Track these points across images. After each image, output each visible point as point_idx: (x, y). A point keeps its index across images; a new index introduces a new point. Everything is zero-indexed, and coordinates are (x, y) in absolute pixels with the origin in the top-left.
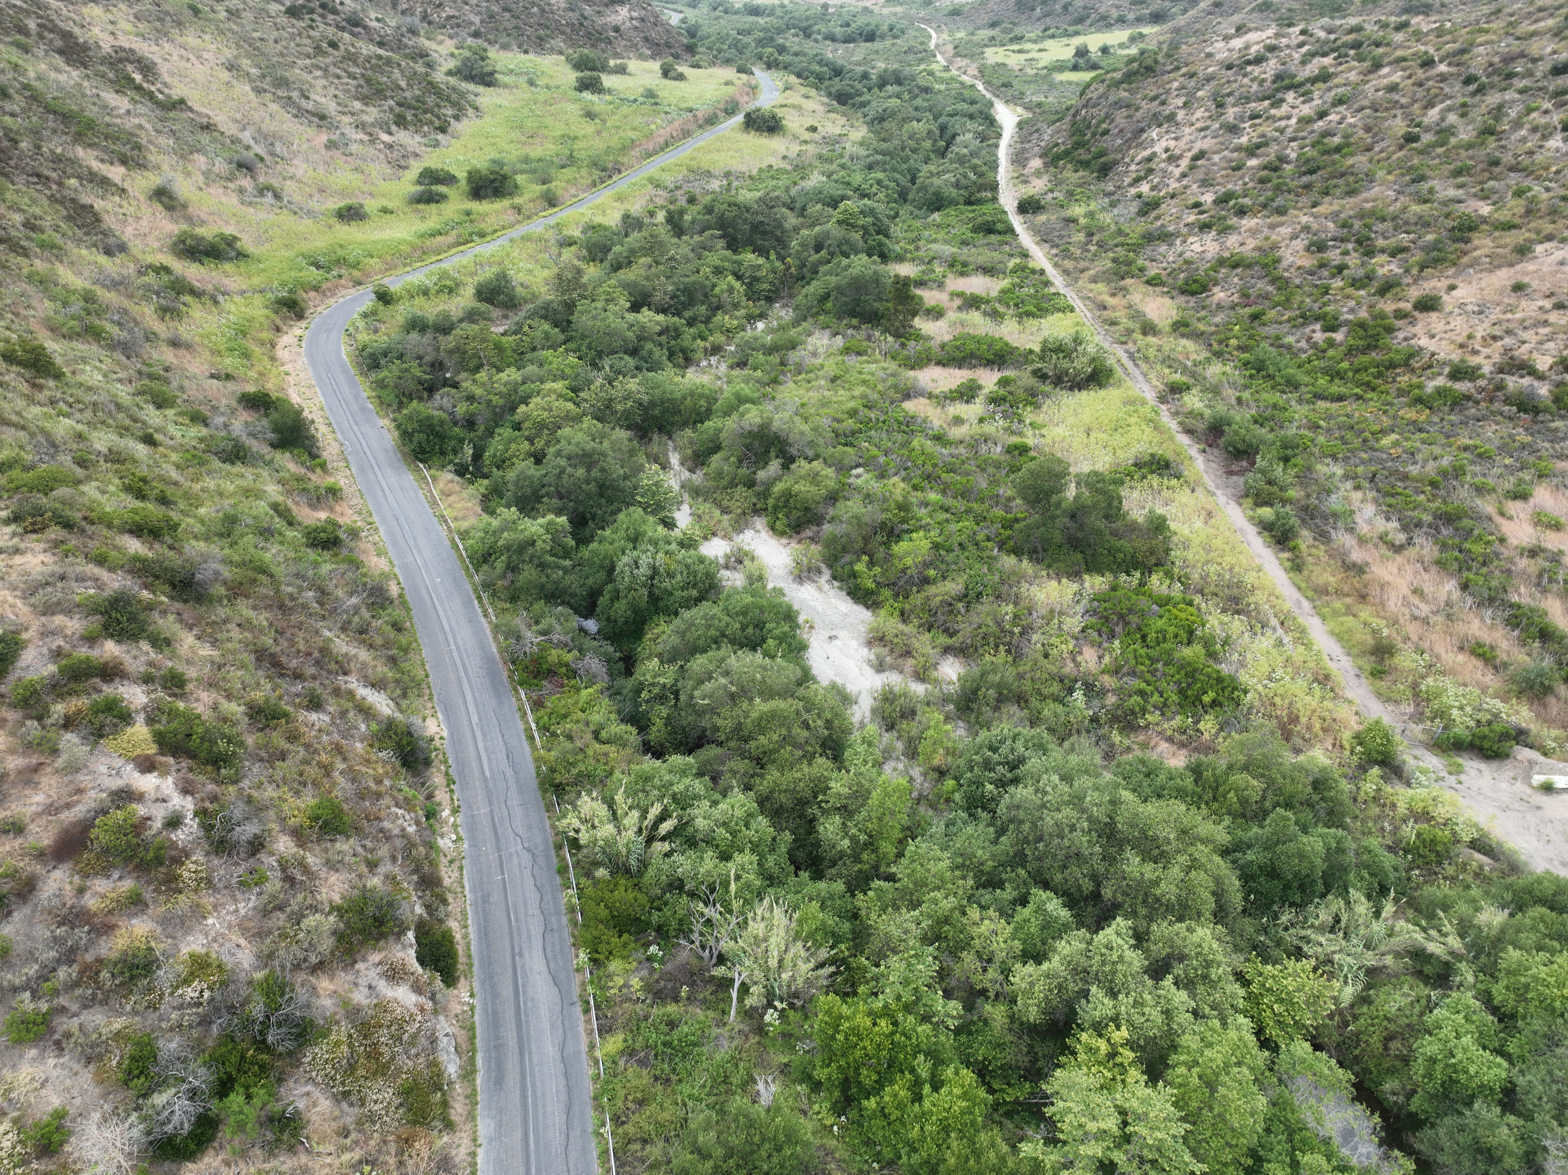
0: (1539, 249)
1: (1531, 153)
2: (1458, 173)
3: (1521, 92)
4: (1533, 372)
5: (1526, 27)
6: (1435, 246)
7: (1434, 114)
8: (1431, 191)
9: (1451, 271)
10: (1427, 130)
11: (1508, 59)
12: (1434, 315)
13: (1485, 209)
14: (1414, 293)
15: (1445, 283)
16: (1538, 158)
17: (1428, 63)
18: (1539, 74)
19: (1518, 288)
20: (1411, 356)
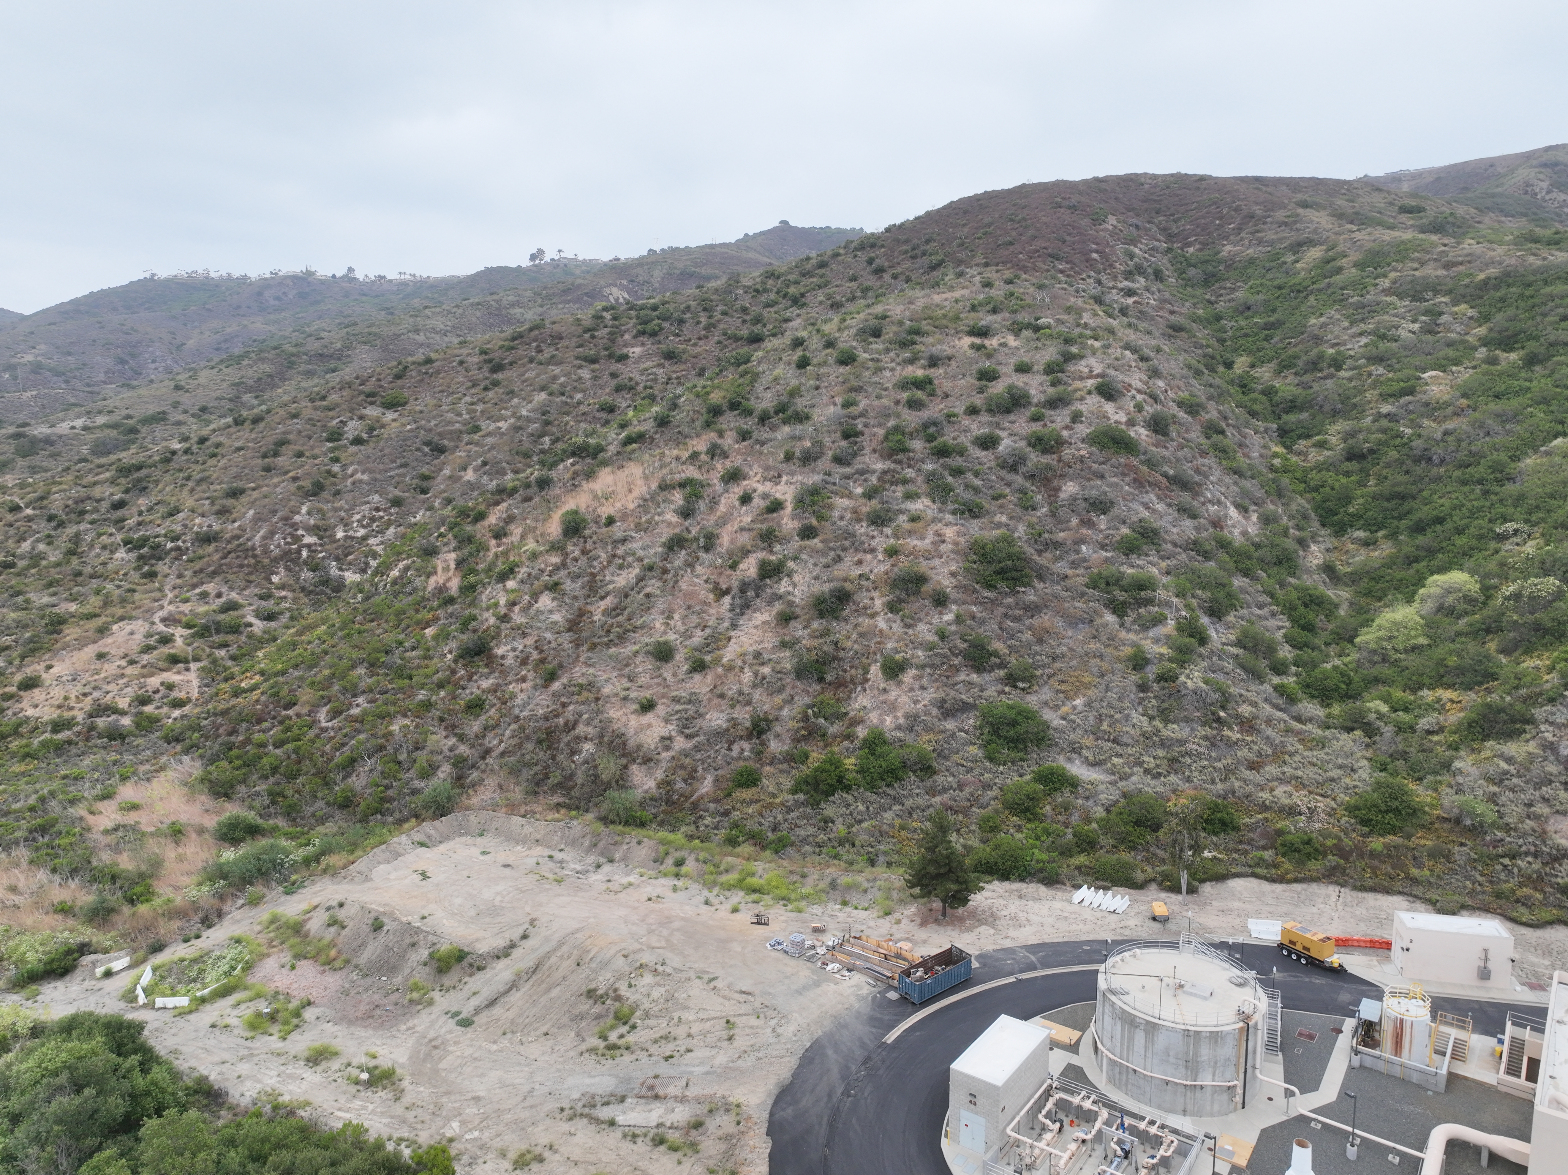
0: (115, 627)
1: (104, 564)
2: (50, 585)
3: (92, 523)
4: (116, 711)
5: (90, 478)
6: (31, 640)
7: (26, 546)
8: (27, 601)
9: (46, 657)
10: (22, 557)
11: (80, 501)
12: (36, 691)
13: (73, 607)
14: (18, 677)
15: (43, 665)
16: (110, 566)
17: (15, 509)
18: (103, 510)
19: (101, 656)
20: (20, 725)
